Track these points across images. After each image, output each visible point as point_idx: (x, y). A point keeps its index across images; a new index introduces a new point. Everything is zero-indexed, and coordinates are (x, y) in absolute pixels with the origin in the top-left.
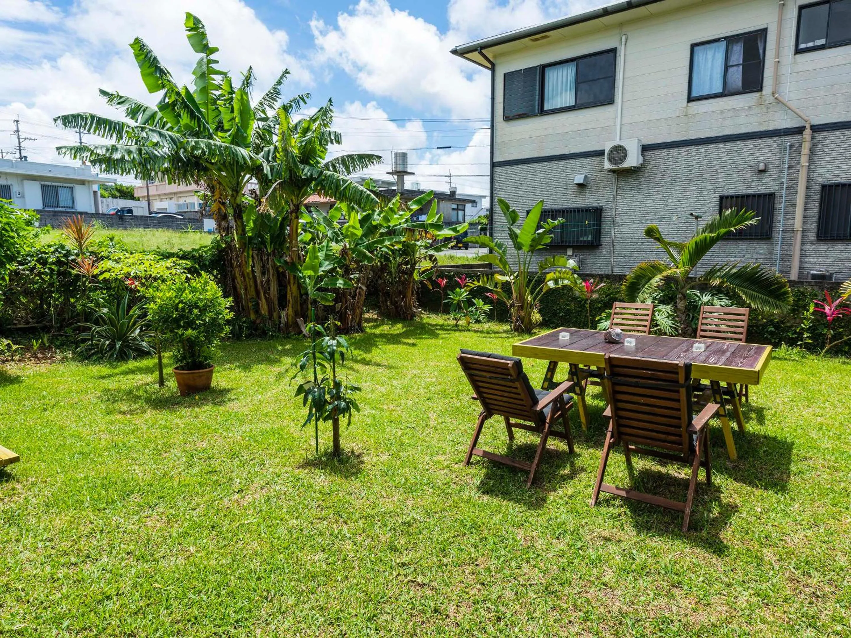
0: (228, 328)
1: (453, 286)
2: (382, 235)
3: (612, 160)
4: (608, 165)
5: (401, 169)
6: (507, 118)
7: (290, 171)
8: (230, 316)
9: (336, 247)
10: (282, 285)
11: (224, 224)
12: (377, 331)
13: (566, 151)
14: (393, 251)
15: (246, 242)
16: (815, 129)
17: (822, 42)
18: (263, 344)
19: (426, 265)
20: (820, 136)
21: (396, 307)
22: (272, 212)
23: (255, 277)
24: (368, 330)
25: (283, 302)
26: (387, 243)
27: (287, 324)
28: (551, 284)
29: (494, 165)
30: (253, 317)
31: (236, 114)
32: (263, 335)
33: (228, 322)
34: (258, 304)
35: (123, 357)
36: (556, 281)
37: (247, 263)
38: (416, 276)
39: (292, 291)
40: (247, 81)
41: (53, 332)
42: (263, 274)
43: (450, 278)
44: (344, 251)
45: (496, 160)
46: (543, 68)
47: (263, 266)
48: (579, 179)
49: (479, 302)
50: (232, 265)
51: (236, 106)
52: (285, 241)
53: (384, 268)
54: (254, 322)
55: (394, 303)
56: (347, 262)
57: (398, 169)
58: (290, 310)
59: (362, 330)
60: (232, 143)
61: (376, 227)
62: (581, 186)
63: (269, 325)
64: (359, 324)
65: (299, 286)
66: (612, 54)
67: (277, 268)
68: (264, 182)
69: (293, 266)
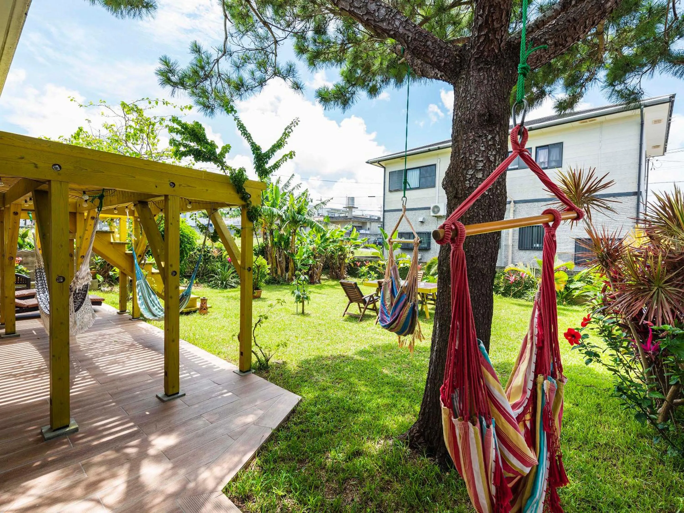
0: (268, 276)
1: (363, 265)
2: (330, 242)
3: (434, 212)
4: (432, 214)
5: (351, 206)
6: (390, 191)
7: (293, 218)
8: (269, 272)
9: (311, 247)
10: (287, 263)
11: (265, 237)
12: (326, 283)
13: (415, 207)
14: (336, 250)
15: (274, 244)
16: (515, 202)
17: (517, 166)
18: (278, 286)
19: (351, 256)
20: (517, 205)
21: (337, 275)
22: (285, 234)
23: (276, 259)
24: (323, 283)
25: (287, 269)
26: (331, 246)
27: (288, 279)
28: (402, 265)
29: (384, 211)
30: (274, 275)
31: (274, 195)
32: (278, 283)
33: (269, 274)
34: (277, 270)
35: (226, 287)
36: (404, 264)
37: (274, 253)
38: (347, 261)
39: (291, 265)
40: (278, 182)
41: (200, 277)
42: (280, 257)
43: (362, 262)
44: (314, 249)
45: (386, 209)
46: (406, 170)
47: (280, 255)
48: (421, 219)
49: (372, 273)
50: (267, 253)
51: (274, 192)
52: (289, 244)
53: (332, 257)
54: (275, 278)
55: (336, 273)
56: (315, 253)
57: (350, 206)
58: (290, 273)
59: (320, 283)
60: (271, 206)
61: (328, 239)
62: (422, 222)
63: (281, 279)
64: (319, 280)
65: (294, 263)
66: (434, 167)
67: (285, 256)
68: (283, 221)
69: (292, 254)
